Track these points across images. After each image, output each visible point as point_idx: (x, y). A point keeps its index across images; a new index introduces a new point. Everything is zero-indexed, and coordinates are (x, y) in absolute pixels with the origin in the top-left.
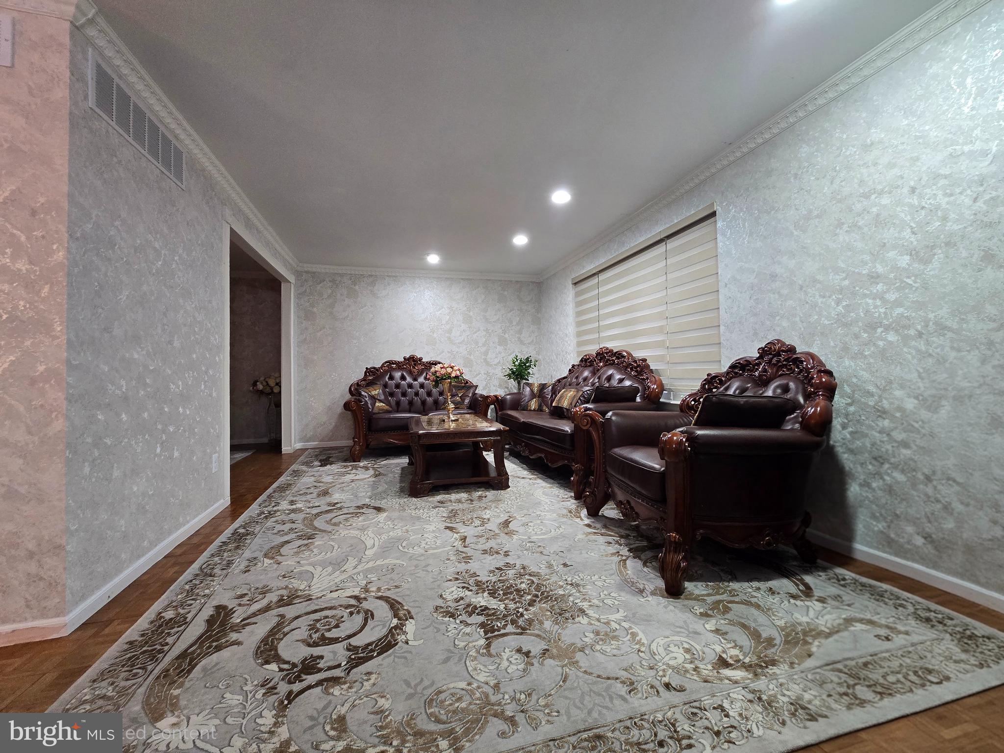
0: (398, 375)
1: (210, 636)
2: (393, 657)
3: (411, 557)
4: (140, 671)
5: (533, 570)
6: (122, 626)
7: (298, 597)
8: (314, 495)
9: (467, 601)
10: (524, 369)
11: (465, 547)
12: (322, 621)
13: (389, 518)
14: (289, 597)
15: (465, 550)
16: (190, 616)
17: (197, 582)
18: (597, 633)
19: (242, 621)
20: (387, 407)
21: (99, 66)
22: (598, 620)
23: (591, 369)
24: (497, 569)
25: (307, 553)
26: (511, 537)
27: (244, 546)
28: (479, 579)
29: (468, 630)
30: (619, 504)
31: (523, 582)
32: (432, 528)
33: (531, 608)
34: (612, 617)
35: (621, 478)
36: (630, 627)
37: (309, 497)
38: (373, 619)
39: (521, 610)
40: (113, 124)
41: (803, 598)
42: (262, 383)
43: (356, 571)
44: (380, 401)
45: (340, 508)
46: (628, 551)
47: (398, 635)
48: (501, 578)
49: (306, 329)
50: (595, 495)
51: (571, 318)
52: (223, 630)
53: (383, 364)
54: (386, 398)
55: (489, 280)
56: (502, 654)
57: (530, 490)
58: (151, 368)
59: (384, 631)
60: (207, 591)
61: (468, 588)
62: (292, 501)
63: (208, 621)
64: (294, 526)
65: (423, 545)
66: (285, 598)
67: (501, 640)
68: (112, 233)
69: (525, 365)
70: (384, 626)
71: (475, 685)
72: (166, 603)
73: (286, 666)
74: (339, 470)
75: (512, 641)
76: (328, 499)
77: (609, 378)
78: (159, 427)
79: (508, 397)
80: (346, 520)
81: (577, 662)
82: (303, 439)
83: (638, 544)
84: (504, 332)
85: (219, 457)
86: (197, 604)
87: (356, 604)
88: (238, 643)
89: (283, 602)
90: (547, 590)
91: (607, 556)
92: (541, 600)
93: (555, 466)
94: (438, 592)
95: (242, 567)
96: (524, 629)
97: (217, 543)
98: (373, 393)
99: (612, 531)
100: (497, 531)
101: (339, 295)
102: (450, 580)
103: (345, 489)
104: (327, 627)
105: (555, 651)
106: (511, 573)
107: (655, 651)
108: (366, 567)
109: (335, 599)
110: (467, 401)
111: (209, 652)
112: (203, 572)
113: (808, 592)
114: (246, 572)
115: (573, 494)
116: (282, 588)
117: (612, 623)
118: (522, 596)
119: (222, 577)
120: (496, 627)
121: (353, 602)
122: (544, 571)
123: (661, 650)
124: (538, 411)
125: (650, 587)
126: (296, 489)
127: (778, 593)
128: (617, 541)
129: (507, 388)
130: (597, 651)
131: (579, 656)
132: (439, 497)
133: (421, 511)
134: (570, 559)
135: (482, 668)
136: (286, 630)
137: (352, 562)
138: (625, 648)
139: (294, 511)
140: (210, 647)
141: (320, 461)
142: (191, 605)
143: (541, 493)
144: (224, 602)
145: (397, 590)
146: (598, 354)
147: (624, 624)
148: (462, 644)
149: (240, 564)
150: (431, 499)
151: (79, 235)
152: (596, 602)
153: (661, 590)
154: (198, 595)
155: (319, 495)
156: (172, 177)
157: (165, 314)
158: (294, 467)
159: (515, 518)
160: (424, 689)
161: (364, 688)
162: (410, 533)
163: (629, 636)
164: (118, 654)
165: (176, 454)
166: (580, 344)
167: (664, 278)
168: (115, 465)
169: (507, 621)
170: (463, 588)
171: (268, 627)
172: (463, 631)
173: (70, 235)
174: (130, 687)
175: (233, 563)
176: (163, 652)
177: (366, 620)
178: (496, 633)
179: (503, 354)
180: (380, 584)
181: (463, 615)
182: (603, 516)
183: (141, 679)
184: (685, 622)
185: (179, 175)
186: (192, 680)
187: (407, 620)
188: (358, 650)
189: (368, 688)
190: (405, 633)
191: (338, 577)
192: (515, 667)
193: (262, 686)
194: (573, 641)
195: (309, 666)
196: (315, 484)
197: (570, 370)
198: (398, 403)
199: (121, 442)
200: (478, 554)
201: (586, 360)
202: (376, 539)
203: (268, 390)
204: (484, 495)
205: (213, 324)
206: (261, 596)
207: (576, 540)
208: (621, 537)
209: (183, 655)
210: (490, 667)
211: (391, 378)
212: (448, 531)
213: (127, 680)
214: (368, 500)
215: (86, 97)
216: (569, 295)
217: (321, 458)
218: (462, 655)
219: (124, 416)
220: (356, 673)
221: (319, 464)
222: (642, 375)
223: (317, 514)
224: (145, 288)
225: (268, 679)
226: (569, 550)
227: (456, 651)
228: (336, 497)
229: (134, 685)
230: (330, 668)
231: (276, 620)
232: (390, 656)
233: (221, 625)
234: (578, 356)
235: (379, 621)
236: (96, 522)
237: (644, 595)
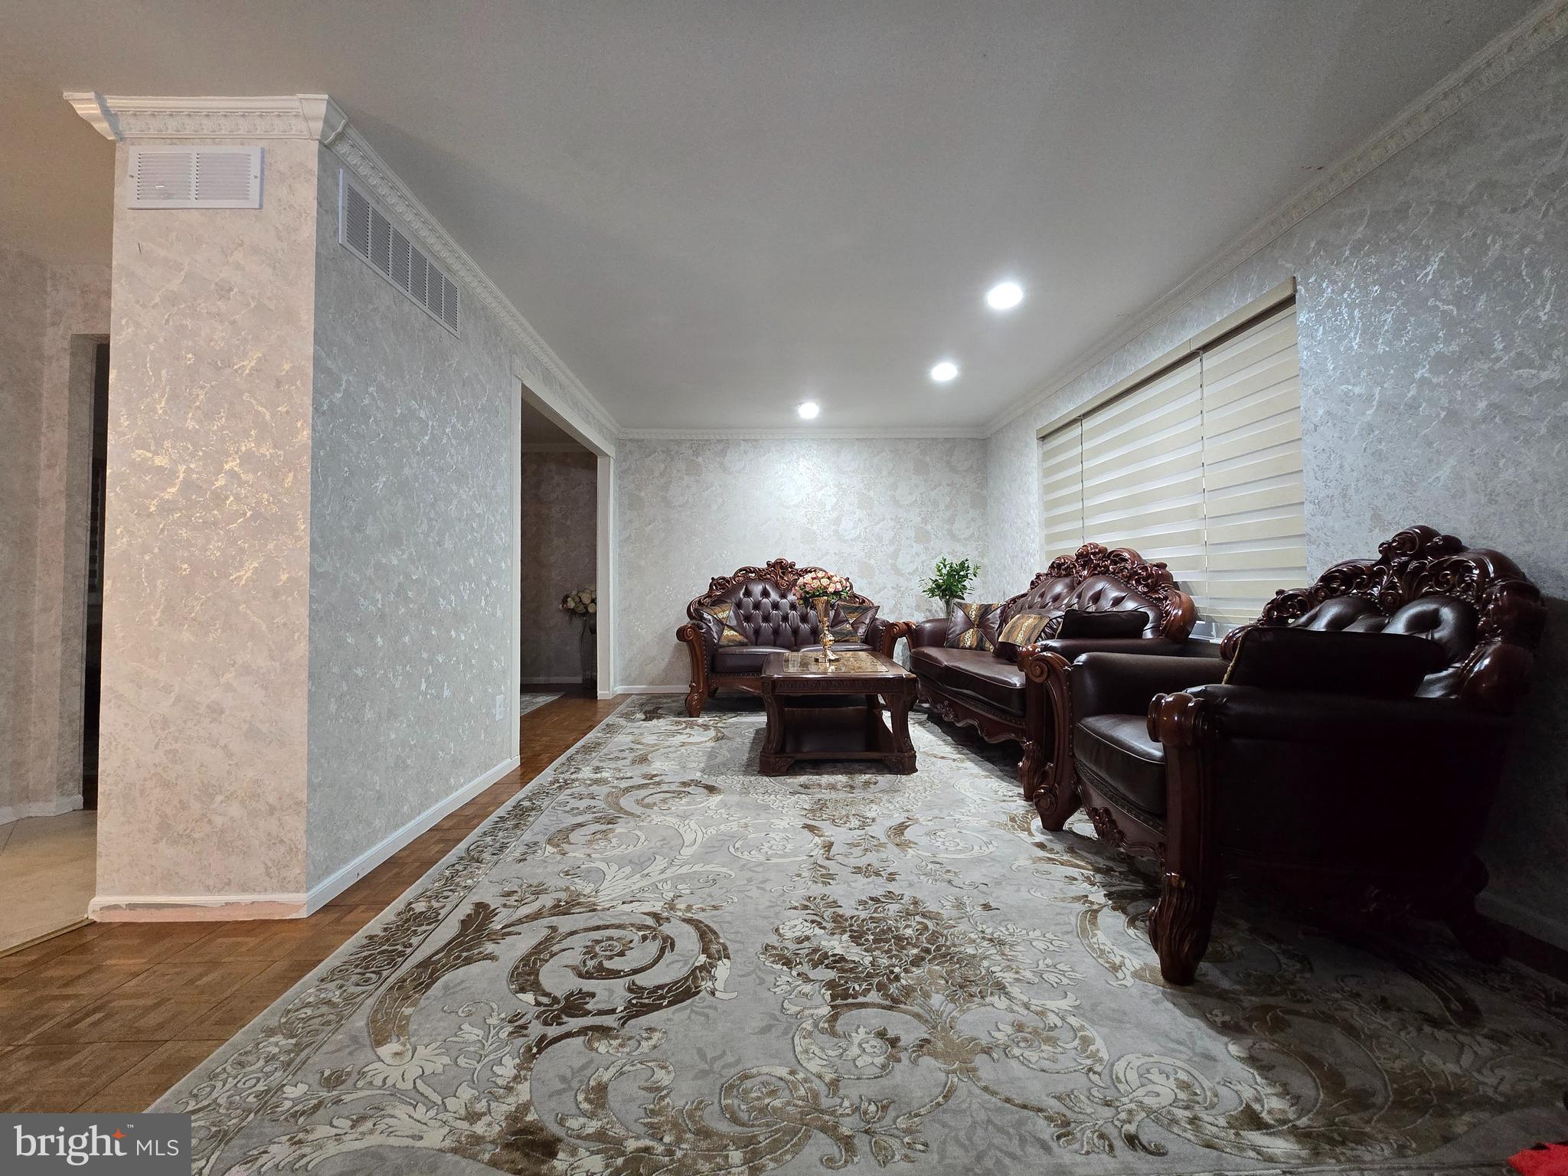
0: (757, 589)
1: (461, 943)
2: (689, 1011)
3: (744, 865)
4: (373, 976)
5: (930, 909)
6: (365, 915)
7: (578, 904)
8: (627, 762)
9: (815, 943)
10: (955, 580)
11: (828, 859)
12: (603, 944)
13: (724, 804)
14: (567, 903)
15: (827, 863)
16: (443, 912)
17: (460, 868)
18: (1020, 1028)
19: (503, 928)
20: (740, 638)
21: (350, 189)
22: (1027, 1006)
23: (1067, 580)
24: (872, 899)
25: (602, 843)
26: (903, 850)
27: (525, 825)
28: (840, 911)
29: (807, 988)
30: (1093, 814)
31: (910, 926)
32: (783, 824)
33: (914, 969)
34: (1052, 1005)
35: (1094, 769)
36: (1082, 1027)
37: (620, 763)
38: (672, 951)
39: (897, 970)
40: (368, 261)
41: (1456, 1026)
42: (573, 599)
43: (663, 876)
44: (731, 628)
45: (659, 783)
46: (1105, 895)
47: (703, 980)
48: (875, 915)
49: (630, 521)
50: (1055, 795)
51: (1036, 496)
52: (479, 937)
53: (736, 573)
54: (740, 624)
55: (900, 439)
56: (854, 1034)
57: (951, 778)
58: (414, 578)
59: (685, 971)
60: (469, 882)
61: (819, 924)
62: (598, 768)
63: (463, 922)
64: (593, 803)
65: (765, 849)
66: (562, 904)
67: (855, 1012)
68: (366, 402)
69: (958, 574)
70: (686, 963)
71: (800, 1076)
72: (420, 891)
73: (545, 1000)
74: (669, 728)
75: (874, 1018)
76: (645, 769)
77: (1097, 598)
78: (425, 655)
79: (928, 625)
80: (664, 801)
81: (975, 1070)
82: (627, 680)
83: (1126, 886)
84: (925, 521)
85: (505, 700)
86: (454, 897)
87: (654, 927)
88: (491, 957)
89: (558, 910)
90: (948, 943)
91: (1063, 900)
92: (934, 958)
93: (994, 741)
94: (773, 923)
95: (517, 854)
96: (895, 1001)
97: (493, 817)
98: (721, 616)
99: (1083, 858)
100: (883, 840)
101: (675, 471)
102: (795, 908)
103: (670, 755)
104: (608, 953)
105: (940, 1044)
106: (893, 908)
107: (1121, 1075)
108: (679, 872)
109: (627, 914)
110: (862, 631)
111: (456, 964)
112: (469, 854)
113: (1469, 1016)
114: (520, 861)
115: (1022, 791)
116: (562, 890)
117: (1050, 1014)
118: (903, 948)
119: (490, 865)
120: (851, 991)
121: (650, 921)
122: (948, 912)
123: (1132, 1076)
124: (976, 649)
125: (1133, 963)
126: (605, 751)
127: (1399, 1010)
128: (1088, 878)
129: (930, 611)
130: (1014, 1057)
131: (980, 1060)
132: (803, 779)
133: (772, 797)
134: (998, 897)
135: (817, 1051)
136: (555, 949)
137: (661, 862)
138: (1066, 1062)
139: (597, 782)
140: (459, 957)
141: (645, 713)
142: (448, 897)
143: (968, 784)
144: (487, 900)
145: (715, 912)
146: (1079, 556)
147: (1072, 1020)
148: (794, 1009)
149: (515, 849)
150: (790, 780)
151: (325, 407)
152: (1028, 975)
153: (1152, 970)
154: (457, 885)
155: (633, 762)
156: (442, 322)
157: (433, 505)
158: (609, 720)
159: (917, 821)
160: (723, 1067)
161: (640, 1050)
162: (750, 829)
163: (1077, 1042)
164: (355, 950)
165: (446, 693)
166: (1050, 539)
167: (1198, 421)
168: (368, 704)
169: (871, 984)
170: (813, 922)
171: (534, 942)
172: (799, 989)
173: (315, 409)
174: (359, 995)
175: (508, 848)
176: (403, 956)
177: (662, 950)
178: (850, 1001)
179: (923, 557)
180: (692, 900)
181: (805, 965)
182: (1071, 832)
183: (372, 987)
184: (1190, 1034)
185: (452, 320)
186: (428, 999)
187: (720, 959)
188: (643, 993)
189: (646, 1051)
190: (713, 978)
191: (638, 882)
192: (869, 1060)
193: (510, 1022)
194: (974, 1034)
195: (574, 1005)
196: (632, 746)
197: (1032, 583)
198: (757, 632)
199: (375, 673)
200: (845, 873)
201: (1059, 566)
202: (700, 834)
203: (581, 609)
204: (873, 780)
205: (498, 517)
206: (533, 897)
207: (1014, 867)
208: (1097, 870)
209: (423, 965)
210: (830, 1053)
211: (748, 593)
212: (806, 832)
213: (358, 985)
214: (699, 774)
215: (336, 232)
216: (1033, 455)
217: (648, 708)
218: (790, 1025)
219: (379, 639)
220: (634, 1026)
221: (643, 717)
222: (1157, 592)
223: (626, 788)
224: (407, 471)
225: (519, 1013)
226: (998, 884)
227: (783, 1019)
228: (657, 766)
229: (363, 993)
230: (601, 1013)
231: (546, 932)
232: (685, 1008)
233: (476, 930)
234: (1048, 559)
235: (682, 955)
236: (344, 776)
237: (1120, 975)
